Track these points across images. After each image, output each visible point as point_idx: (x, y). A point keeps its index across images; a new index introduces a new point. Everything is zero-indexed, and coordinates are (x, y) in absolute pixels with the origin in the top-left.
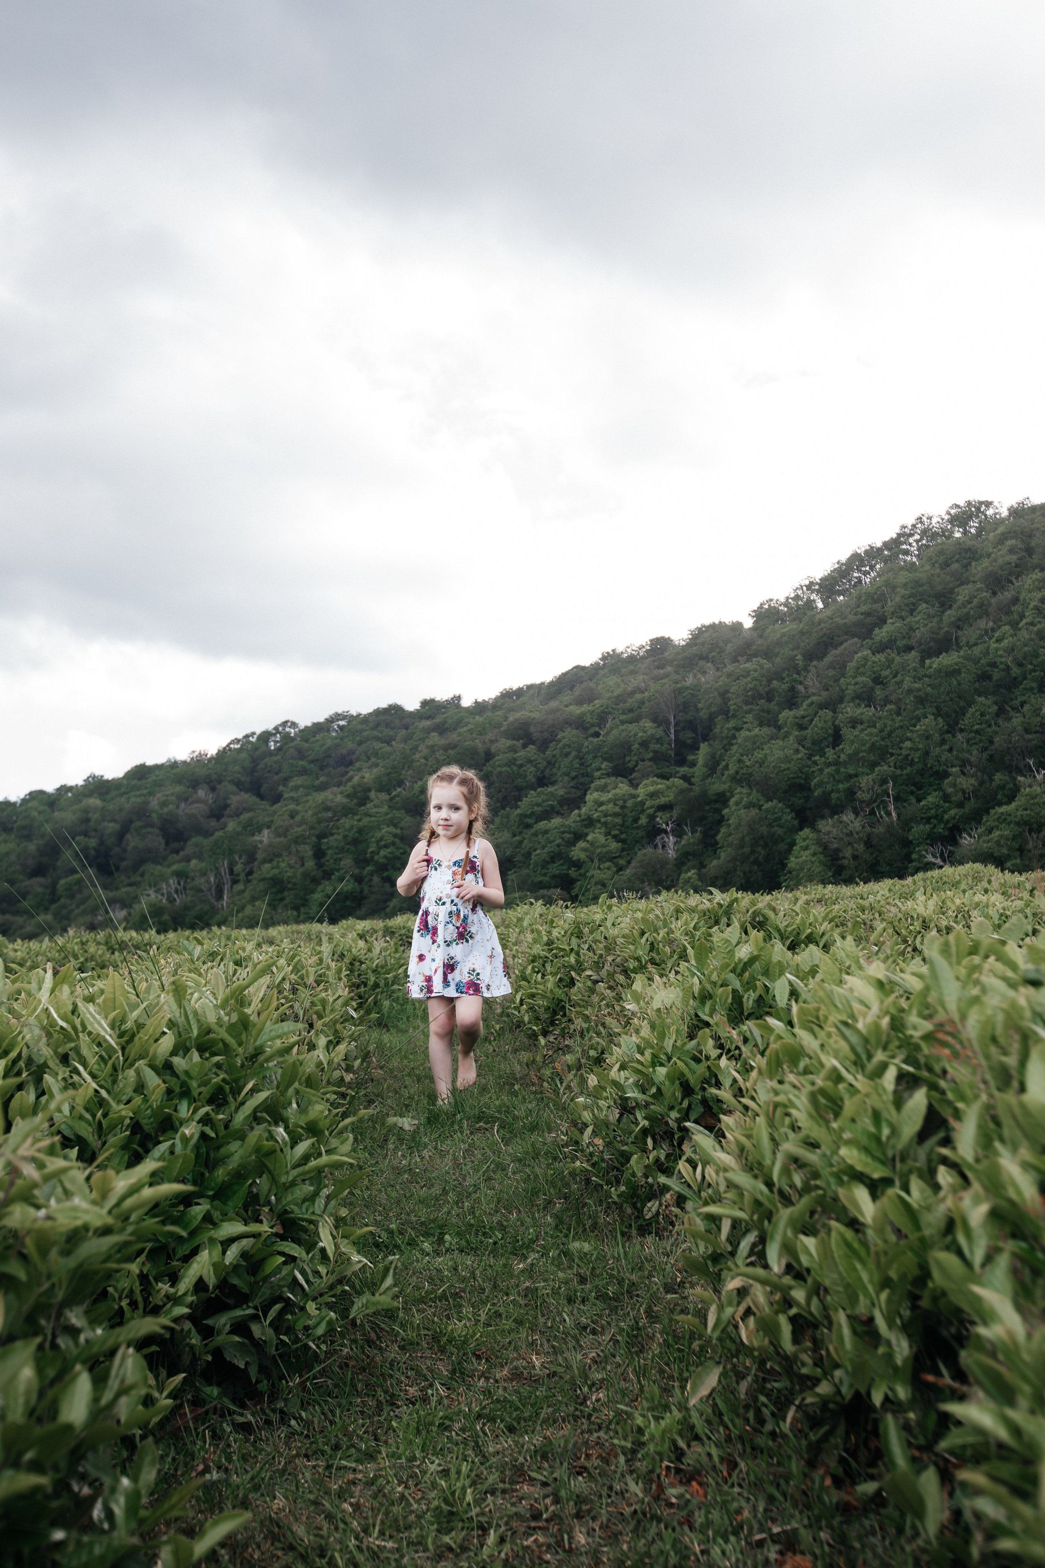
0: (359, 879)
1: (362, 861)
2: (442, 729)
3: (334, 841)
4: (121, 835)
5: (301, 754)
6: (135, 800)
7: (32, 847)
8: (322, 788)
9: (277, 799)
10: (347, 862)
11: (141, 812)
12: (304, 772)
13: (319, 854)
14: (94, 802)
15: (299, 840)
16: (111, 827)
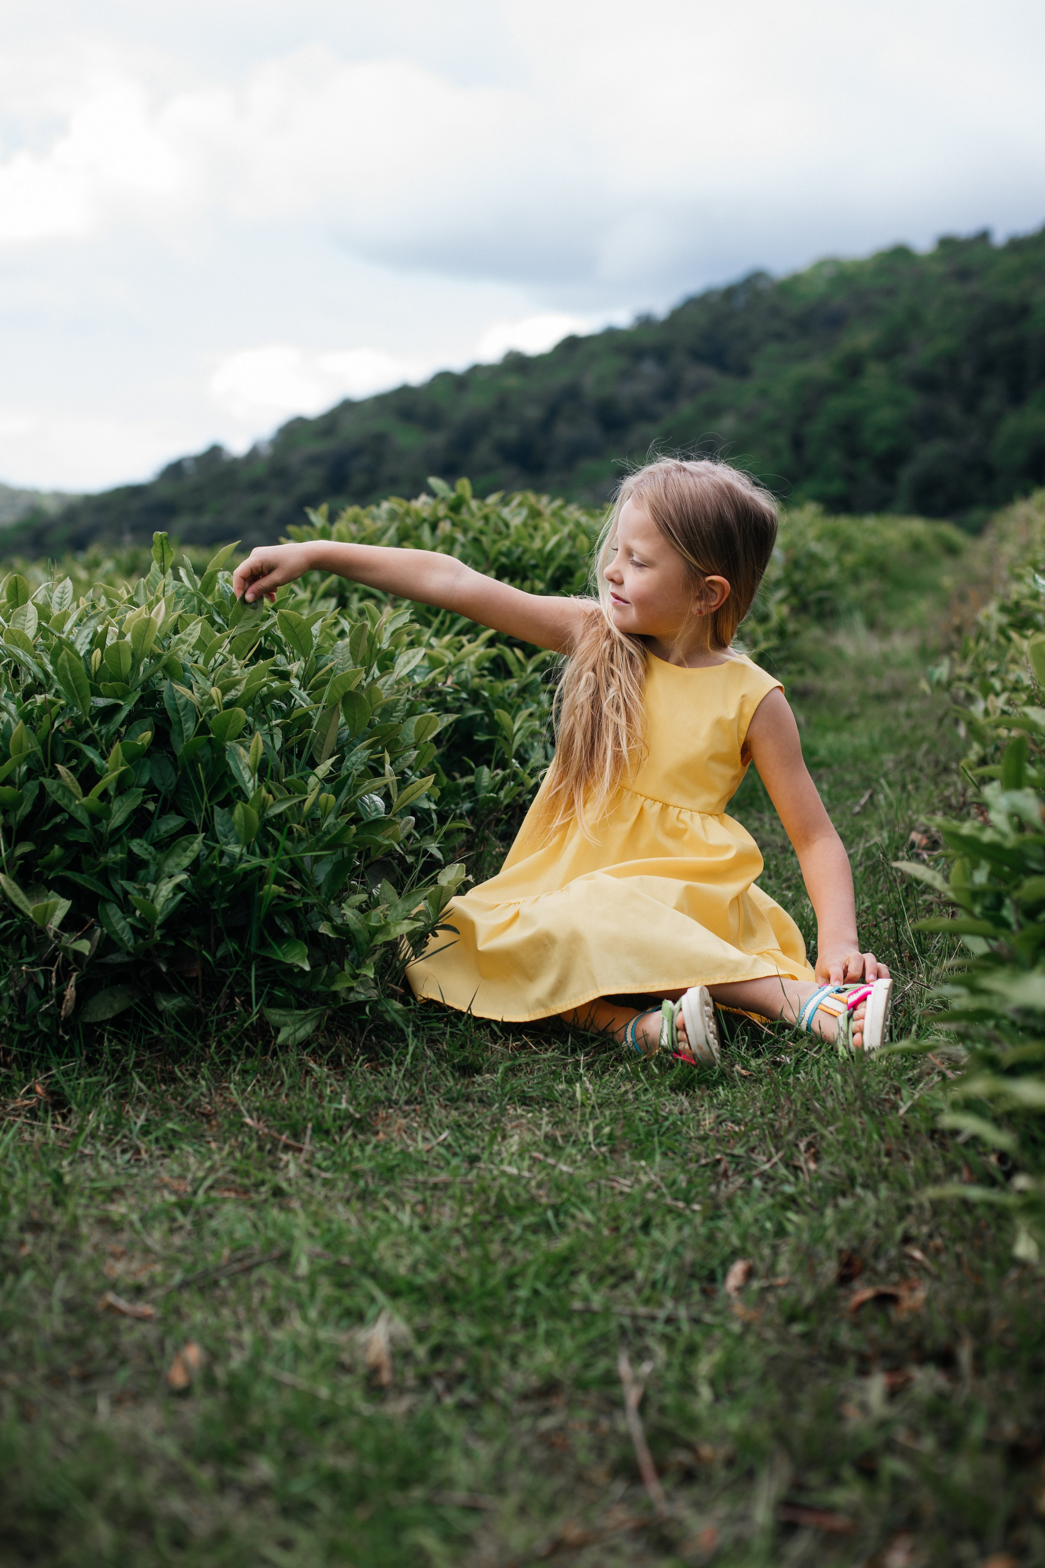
0: (850, 477)
1: (854, 453)
2: (963, 275)
3: (817, 428)
4: (548, 423)
5: (775, 312)
6: (562, 377)
7: (439, 440)
8: (804, 356)
9: (743, 372)
10: (835, 457)
11: (572, 393)
12: (779, 337)
13: (798, 443)
14: (513, 382)
15: (773, 426)
16: (534, 413)
